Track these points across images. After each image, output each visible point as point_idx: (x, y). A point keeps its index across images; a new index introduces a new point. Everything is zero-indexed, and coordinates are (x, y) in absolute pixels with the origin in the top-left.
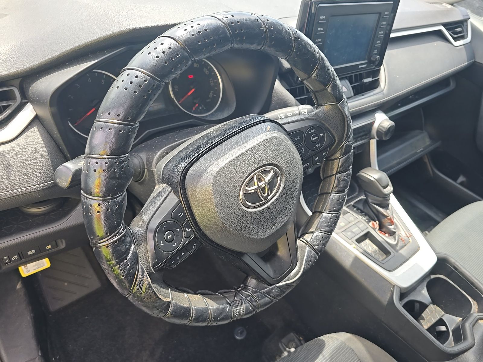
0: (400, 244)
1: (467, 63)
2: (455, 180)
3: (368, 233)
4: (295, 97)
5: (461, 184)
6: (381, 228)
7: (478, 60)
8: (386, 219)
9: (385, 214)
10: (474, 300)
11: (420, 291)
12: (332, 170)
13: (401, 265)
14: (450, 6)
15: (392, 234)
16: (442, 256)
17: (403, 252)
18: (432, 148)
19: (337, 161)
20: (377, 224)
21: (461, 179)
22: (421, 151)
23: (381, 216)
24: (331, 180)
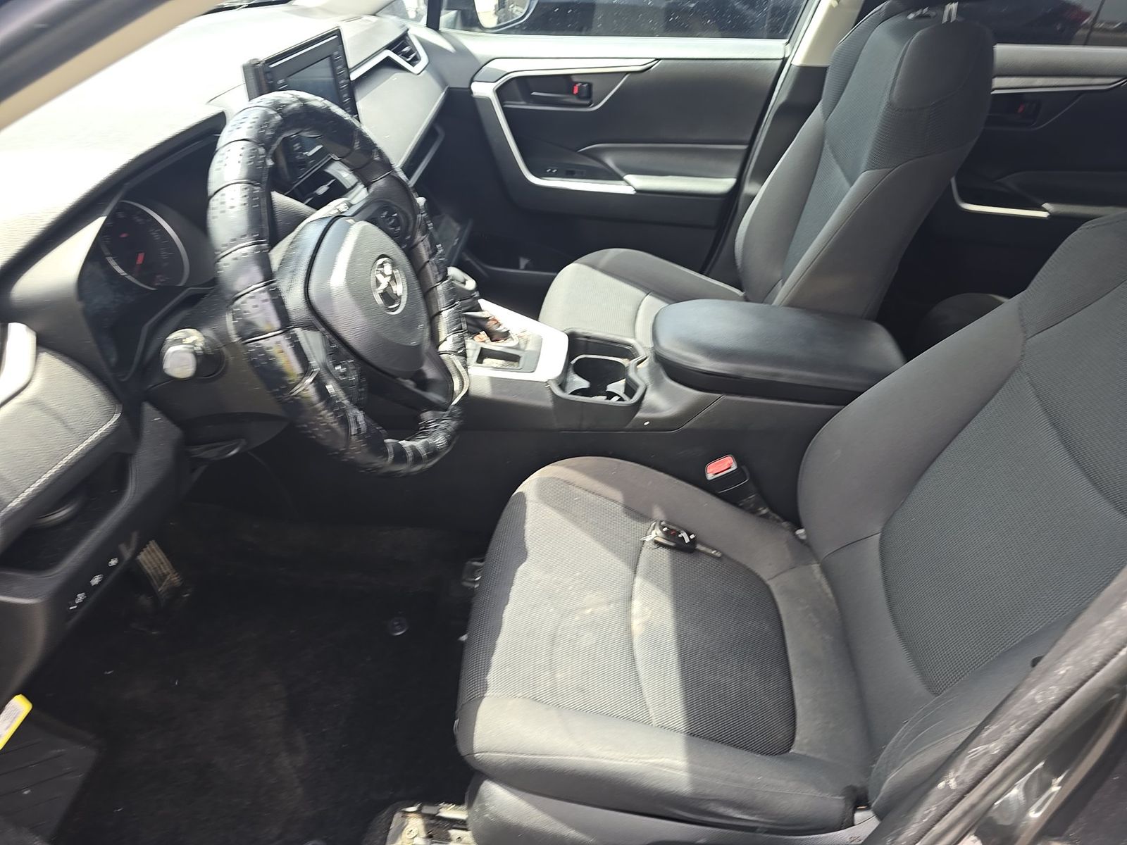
0: (522, 342)
1: (444, 93)
2: (517, 267)
3: (482, 349)
4: (302, 202)
5: (527, 268)
6: (492, 336)
7: (453, 85)
8: (489, 322)
9: (484, 316)
10: (624, 358)
11: (572, 381)
12: (421, 257)
13: (538, 361)
14: (374, 19)
15: (506, 335)
16: (568, 331)
17: (530, 348)
18: (467, 231)
19: (421, 244)
20: (483, 335)
21: (523, 262)
22: (459, 242)
23: (482, 323)
24: (426, 272)
